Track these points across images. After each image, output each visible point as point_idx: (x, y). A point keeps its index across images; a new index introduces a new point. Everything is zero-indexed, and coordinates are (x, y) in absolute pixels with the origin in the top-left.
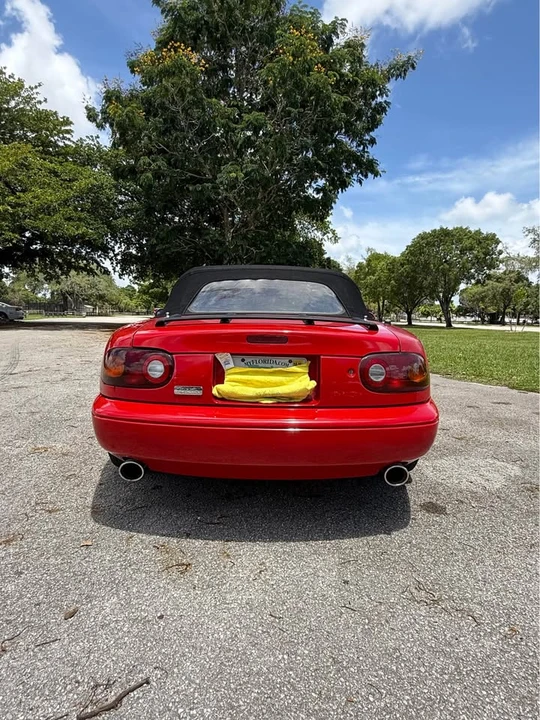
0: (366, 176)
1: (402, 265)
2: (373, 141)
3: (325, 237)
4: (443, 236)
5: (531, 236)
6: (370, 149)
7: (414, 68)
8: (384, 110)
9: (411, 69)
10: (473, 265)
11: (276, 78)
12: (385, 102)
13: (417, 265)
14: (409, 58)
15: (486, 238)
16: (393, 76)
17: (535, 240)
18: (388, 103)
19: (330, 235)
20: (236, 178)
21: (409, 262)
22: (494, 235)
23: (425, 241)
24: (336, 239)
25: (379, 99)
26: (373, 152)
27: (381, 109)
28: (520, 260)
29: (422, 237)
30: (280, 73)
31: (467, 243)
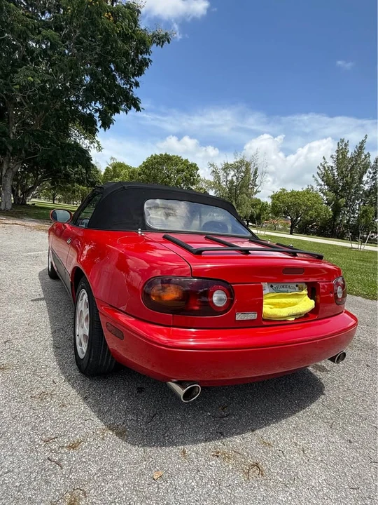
0: (130, 109)
1: (140, 174)
2: (137, 84)
3: (92, 145)
4: (167, 159)
5: (212, 168)
6: (134, 89)
7: (169, 42)
8: (147, 65)
9: (167, 42)
10: (183, 181)
11: (74, 9)
12: (149, 59)
13: (149, 176)
14: (166, 34)
15: (191, 165)
16: (155, 42)
17: (213, 171)
18: (150, 61)
19: (96, 145)
20: (33, 83)
21: (144, 173)
22: (196, 165)
23: (156, 160)
24: (100, 148)
25: (145, 56)
26: (136, 92)
27: (145, 63)
28: (206, 182)
29: (155, 157)
30: (78, 6)
31: (181, 167)
